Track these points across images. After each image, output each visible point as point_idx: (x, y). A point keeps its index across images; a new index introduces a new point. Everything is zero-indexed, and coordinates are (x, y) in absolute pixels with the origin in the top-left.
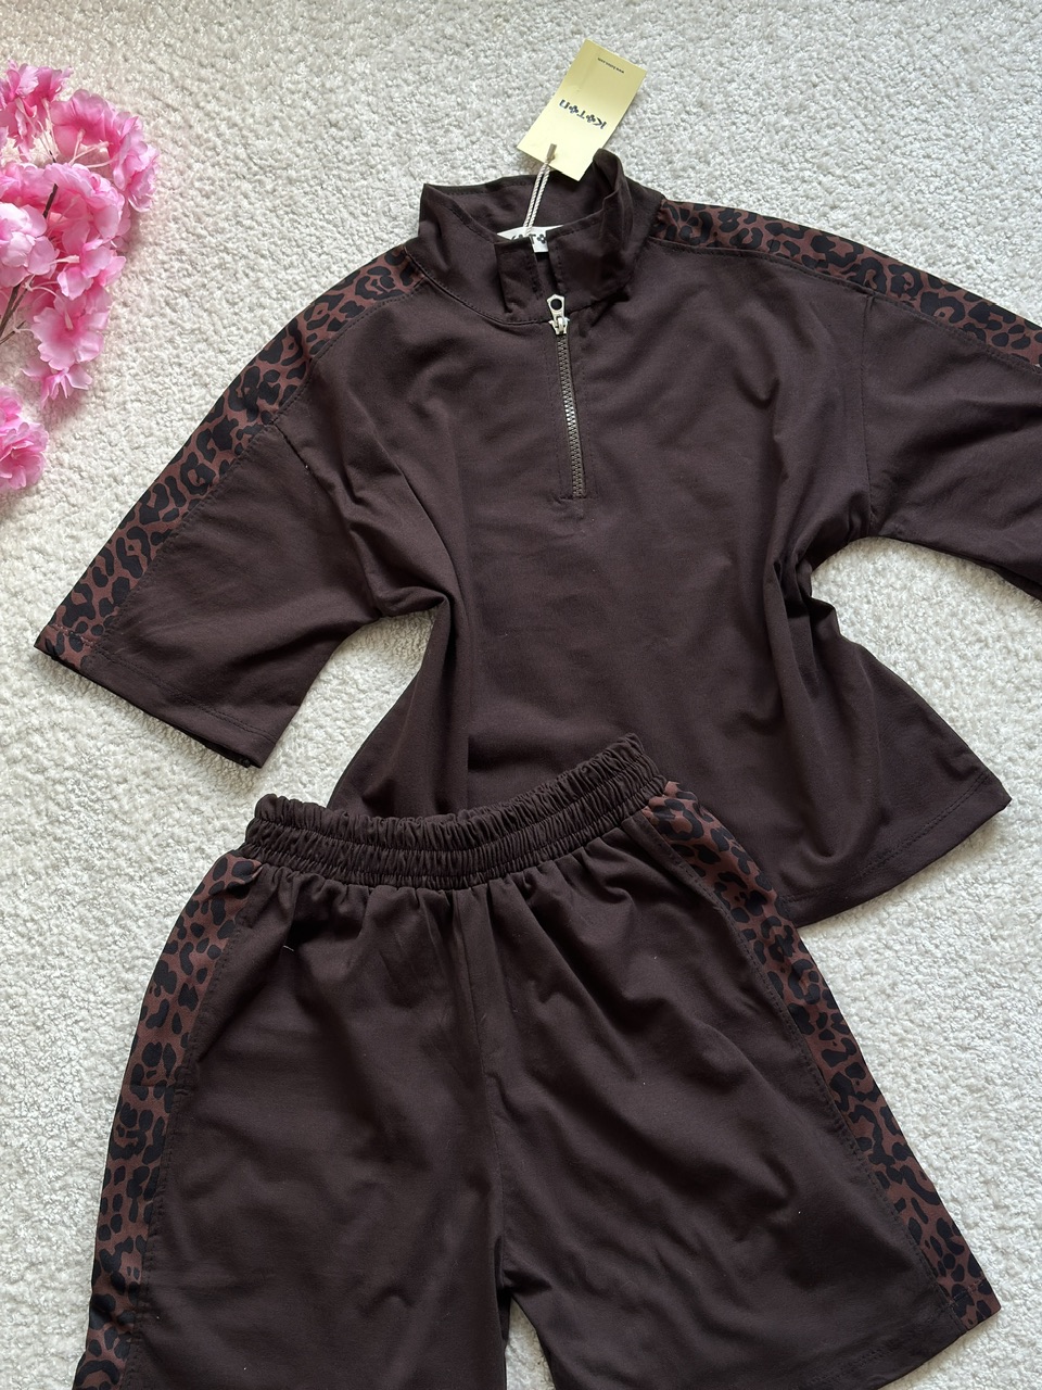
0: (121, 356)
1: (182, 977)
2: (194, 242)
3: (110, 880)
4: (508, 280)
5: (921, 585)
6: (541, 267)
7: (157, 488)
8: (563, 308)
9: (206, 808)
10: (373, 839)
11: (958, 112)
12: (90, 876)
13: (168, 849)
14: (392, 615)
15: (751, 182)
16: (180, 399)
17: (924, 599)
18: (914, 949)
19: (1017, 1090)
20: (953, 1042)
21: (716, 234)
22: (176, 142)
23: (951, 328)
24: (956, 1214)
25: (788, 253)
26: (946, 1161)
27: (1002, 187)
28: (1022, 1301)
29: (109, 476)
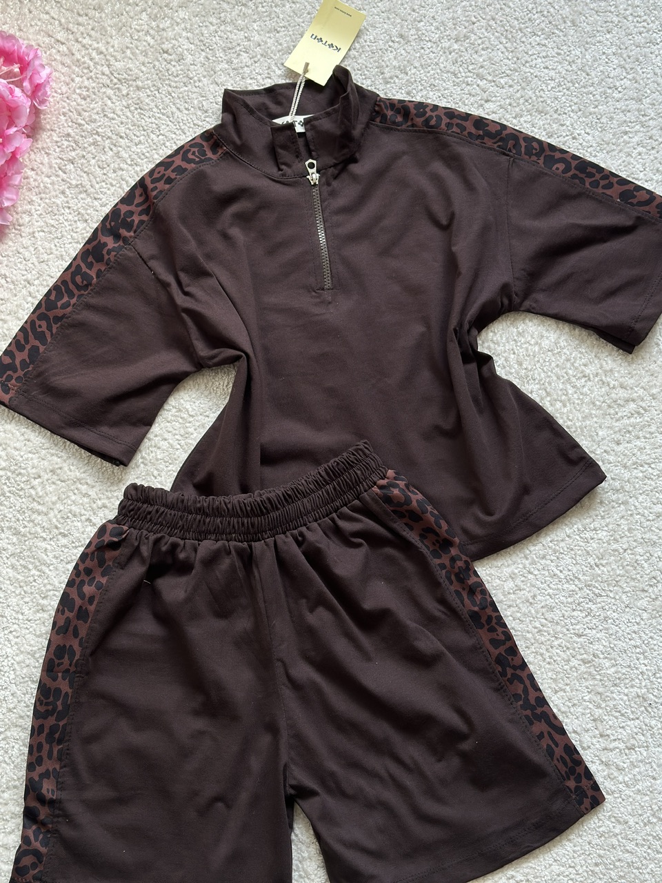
0: (31, 202)
1: (78, 602)
2: (76, 128)
3: (31, 541)
4: (280, 151)
5: (547, 342)
6: (301, 142)
7: (56, 287)
8: (315, 168)
9: (92, 493)
10: (200, 511)
11: (565, 39)
12: (18, 539)
13: (68, 520)
14: (209, 367)
15: (434, 85)
16: (69, 229)
17: (549, 351)
18: (547, 574)
19: (613, 661)
20: (572, 631)
21: (412, 119)
22: (64, 64)
23: (563, 177)
24: (576, 741)
25: (459, 131)
26: (569, 708)
27: (594, 87)
28: (619, 795)
29: (25, 280)
